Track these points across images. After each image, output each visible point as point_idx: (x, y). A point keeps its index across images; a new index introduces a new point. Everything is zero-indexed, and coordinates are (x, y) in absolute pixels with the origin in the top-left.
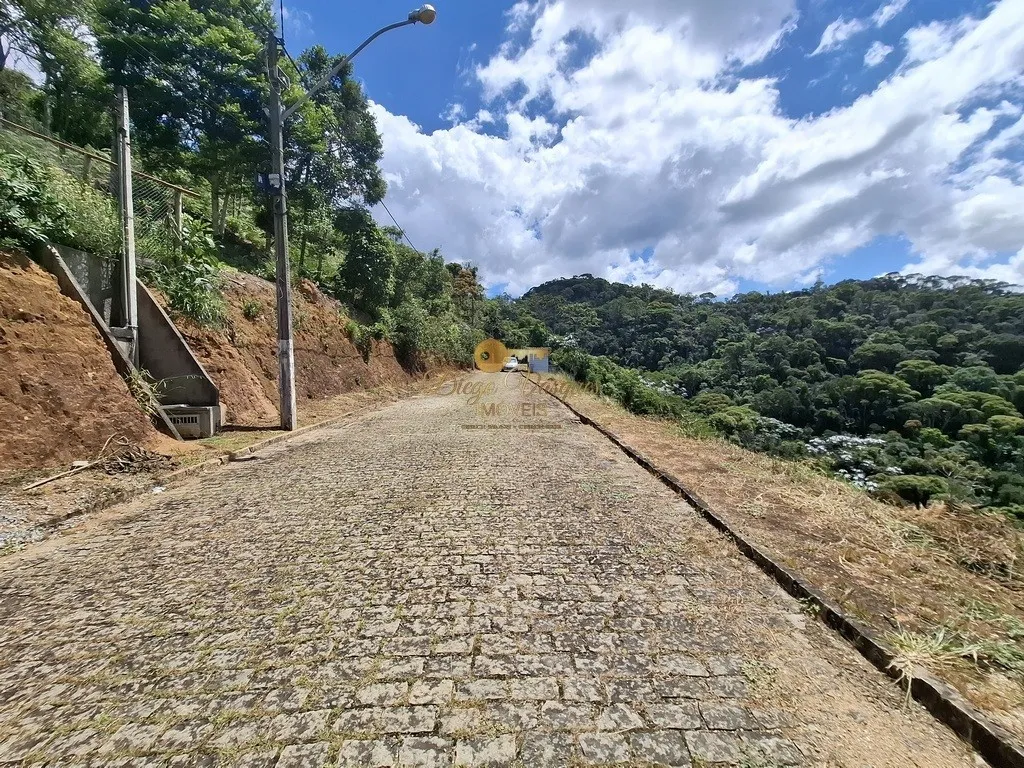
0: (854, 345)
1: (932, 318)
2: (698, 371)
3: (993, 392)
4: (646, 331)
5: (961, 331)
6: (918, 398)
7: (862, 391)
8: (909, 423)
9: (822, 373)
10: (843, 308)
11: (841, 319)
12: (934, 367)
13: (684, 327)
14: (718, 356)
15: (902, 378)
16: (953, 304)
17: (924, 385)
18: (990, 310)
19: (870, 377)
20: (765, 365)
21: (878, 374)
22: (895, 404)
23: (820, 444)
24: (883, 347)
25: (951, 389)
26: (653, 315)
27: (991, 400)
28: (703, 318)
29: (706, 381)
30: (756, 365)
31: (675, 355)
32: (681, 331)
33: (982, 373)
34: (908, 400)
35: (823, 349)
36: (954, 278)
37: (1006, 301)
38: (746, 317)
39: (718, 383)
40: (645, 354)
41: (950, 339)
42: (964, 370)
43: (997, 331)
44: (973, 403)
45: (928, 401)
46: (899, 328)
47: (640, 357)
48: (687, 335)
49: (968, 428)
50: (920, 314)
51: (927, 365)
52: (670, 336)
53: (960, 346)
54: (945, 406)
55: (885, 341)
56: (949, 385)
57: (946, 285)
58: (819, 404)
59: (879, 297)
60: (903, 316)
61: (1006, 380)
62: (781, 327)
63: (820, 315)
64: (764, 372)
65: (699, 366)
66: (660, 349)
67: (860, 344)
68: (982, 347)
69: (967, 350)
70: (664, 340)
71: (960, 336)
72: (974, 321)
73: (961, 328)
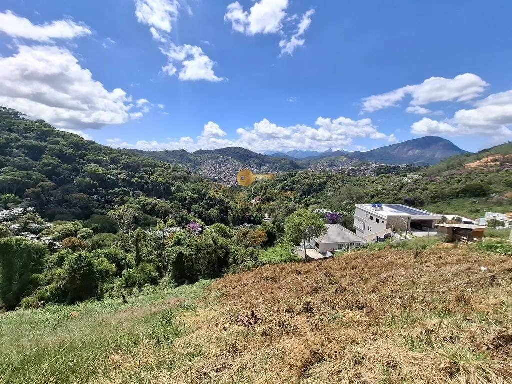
3: (34, 171)
5: (6, 136)
18: (18, 126)
25: (10, 170)
27: (36, 175)
33: (26, 161)
37: (24, 123)
42: (15, 159)
43: (25, 138)
44: (27, 177)
49: (29, 191)
54: (12, 180)
56: (9, 168)
61: (38, 164)
68: (20, 146)
69: (12, 147)
71: (6, 139)
72: (12, 131)
73: (5, 134)
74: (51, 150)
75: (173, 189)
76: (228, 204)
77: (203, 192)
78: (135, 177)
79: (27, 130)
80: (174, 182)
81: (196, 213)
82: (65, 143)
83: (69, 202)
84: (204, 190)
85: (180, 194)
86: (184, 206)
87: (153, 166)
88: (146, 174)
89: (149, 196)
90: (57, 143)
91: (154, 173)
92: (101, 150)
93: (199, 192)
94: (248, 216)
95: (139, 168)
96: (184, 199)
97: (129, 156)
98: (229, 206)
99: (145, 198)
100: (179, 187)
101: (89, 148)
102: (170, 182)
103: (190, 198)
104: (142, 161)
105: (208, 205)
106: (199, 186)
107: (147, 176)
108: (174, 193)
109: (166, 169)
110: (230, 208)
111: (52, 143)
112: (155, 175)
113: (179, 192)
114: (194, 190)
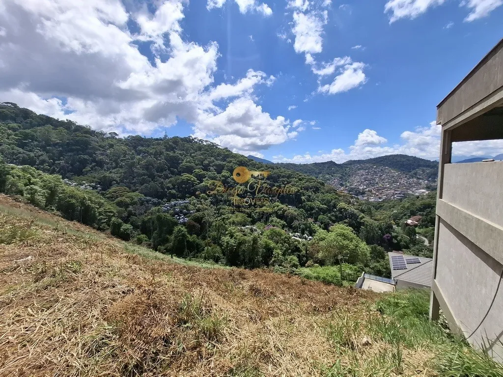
0: (180, 163)
1: (202, 154)
2: (110, 175)
3: (217, 180)
4: (71, 151)
6: (199, 183)
7: (183, 182)
8: (197, 193)
9: (169, 175)
10: (175, 148)
11: (174, 152)
12: (203, 172)
13: (100, 150)
14: (121, 167)
15: (194, 176)
16: (207, 150)
17: (200, 178)
18: (215, 153)
19: (185, 176)
20: (145, 172)
21: (188, 175)
22: (193, 186)
23: (167, 206)
24: (188, 164)
25: (207, 180)
26: (77, 141)
28: (111, 146)
29: (115, 180)
30: (141, 171)
31: (94, 166)
32: (98, 152)
33: (214, 174)
34: (196, 184)
35: (169, 165)
36: (206, 141)
37: (218, 150)
38: (135, 148)
39: (122, 181)
40: (72, 165)
41: (206, 162)
42: (210, 173)
43: (217, 160)
44: (212, 184)
45: (202, 184)
46: (193, 157)
47: (68, 167)
48: (102, 154)
50: (199, 153)
51: (201, 171)
52: (90, 155)
53: (208, 165)
54: (206, 186)
55: (189, 162)
56: (207, 178)
57: (205, 143)
58: (168, 188)
59: (187, 145)
60: (194, 153)
61: (219, 176)
62: (151, 154)
63: (167, 150)
64: (144, 175)
65: (111, 172)
66: (84, 163)
67: (181, 163)
68: (214, 165)
70: (86, 157)
71: (209, 161)
72: (212, 156)
73: (209, 158)
74: (227, 166)
75: (303, 198)
76: (361, 218)
77: (332, 203)
78: (274, 186)
79: (219, 155)
80: (305, 192)
81: (322, 223)
82: (235, 162)
83: (229, 201)
84: (333, 201)
85: (310, 203)
86: (311, 216)
87: (289, 177)
88: (283, 183)
89: (282, 203)
90: (230, 162)
91: (288, 183)
92: (255, 165)
93: (328, 202)
94: (388, 237)
95: (279, 178)
96: (312, 208)
97: (273, 169)
98: (362, 221)
99: (279, 204)
100: (309, 196)
101: (249, 164)
102: (301, 191)
103: (318, 208)
104: (281, 173)
105: (336, 216)
106: (328, 196)
107: (283, 185)
108: (304, 201)
109: (300, 180)
110: (363, 224)
111: (228, 162)
112: (290, 185)
113: (308, 201)
114: (323, 200)
